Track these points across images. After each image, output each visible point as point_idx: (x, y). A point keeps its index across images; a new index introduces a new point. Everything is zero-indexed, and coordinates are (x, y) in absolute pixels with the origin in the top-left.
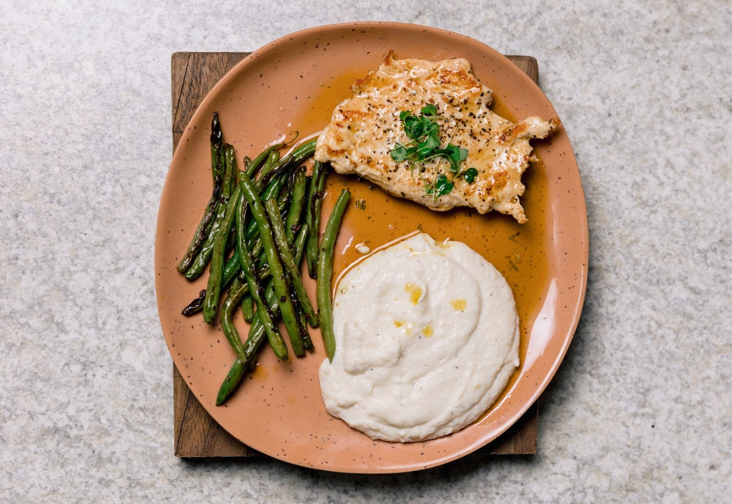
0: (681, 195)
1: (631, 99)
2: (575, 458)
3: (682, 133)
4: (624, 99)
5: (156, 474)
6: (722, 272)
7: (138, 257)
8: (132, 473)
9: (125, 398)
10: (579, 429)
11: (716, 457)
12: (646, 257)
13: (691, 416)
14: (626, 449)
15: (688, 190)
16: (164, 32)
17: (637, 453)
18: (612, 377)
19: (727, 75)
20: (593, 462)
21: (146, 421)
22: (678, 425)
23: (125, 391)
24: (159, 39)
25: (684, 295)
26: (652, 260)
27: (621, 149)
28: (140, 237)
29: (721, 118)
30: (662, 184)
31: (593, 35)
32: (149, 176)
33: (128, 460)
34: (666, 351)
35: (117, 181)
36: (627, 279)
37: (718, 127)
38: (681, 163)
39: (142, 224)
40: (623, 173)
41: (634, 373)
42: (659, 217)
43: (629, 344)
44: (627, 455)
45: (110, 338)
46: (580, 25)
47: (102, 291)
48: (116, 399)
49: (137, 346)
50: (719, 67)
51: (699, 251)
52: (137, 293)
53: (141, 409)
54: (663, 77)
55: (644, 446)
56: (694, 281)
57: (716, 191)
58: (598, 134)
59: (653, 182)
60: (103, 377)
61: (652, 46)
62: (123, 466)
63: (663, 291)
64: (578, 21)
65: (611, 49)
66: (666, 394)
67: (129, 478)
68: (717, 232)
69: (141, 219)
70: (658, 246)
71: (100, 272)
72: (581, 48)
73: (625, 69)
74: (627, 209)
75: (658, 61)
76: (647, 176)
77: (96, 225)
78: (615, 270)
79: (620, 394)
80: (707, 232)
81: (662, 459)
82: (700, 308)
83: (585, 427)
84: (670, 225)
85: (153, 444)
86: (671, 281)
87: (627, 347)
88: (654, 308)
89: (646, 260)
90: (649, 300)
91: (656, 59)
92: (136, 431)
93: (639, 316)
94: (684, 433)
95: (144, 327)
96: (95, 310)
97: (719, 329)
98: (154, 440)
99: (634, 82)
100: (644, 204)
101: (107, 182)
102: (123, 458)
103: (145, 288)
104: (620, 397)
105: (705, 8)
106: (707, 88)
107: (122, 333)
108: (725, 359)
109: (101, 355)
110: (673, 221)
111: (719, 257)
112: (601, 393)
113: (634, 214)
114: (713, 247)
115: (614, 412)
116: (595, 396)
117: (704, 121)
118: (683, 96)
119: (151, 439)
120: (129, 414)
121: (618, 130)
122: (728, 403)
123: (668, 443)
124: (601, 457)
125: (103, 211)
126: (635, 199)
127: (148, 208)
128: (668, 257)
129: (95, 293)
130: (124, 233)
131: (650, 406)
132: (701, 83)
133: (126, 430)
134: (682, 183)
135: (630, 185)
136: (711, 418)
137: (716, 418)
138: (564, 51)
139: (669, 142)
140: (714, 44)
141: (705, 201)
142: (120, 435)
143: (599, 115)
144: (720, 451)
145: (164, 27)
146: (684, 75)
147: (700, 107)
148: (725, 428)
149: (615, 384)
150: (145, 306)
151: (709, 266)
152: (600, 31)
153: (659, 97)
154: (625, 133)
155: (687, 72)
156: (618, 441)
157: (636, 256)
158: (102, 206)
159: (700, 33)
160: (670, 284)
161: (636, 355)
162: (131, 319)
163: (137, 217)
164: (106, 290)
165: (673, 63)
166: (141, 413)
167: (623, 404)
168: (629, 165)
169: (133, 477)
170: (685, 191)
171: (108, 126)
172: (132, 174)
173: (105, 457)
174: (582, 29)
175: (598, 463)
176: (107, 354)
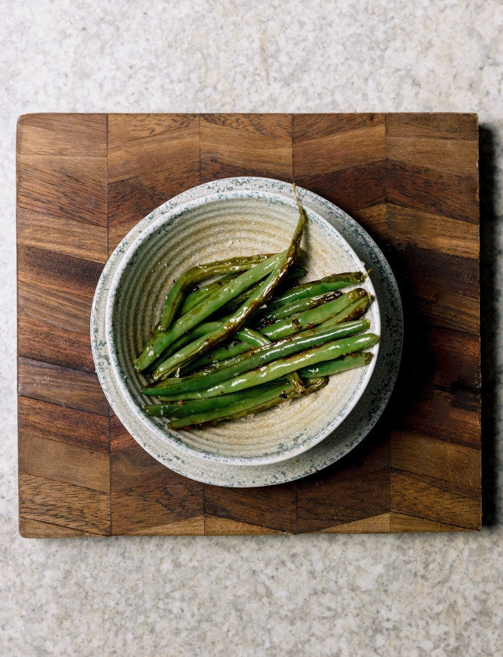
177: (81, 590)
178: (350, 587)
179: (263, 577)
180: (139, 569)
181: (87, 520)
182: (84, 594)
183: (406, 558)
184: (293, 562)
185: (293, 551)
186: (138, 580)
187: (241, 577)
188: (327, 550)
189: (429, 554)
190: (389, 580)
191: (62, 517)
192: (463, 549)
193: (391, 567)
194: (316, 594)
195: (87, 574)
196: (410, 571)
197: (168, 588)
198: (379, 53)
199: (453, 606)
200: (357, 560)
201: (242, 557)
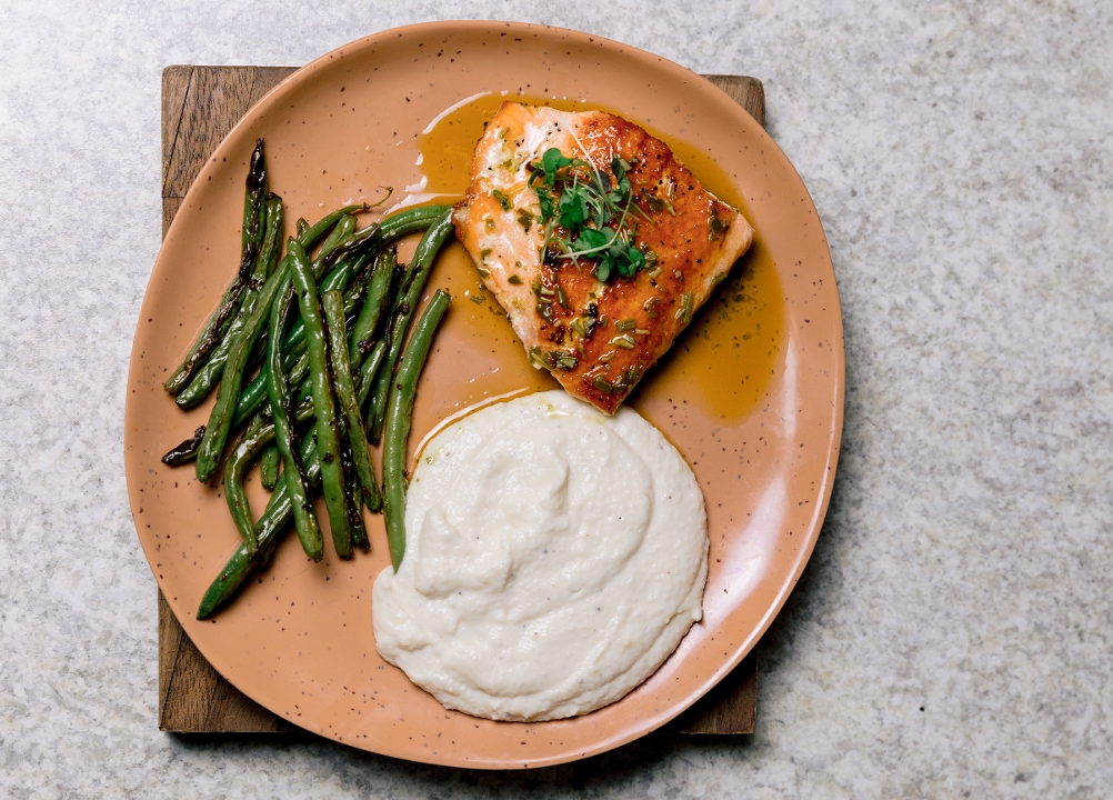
0: (972, 327)
1: (889, 168)
2: (792, 760)
3: (973, 223)
4: (878, 167)
5: (104, 780)
6: (1039, 454)
7: (76, 424)
8: (64, 779)
9: (54, 654)
10: (799, 713)
11: (1026, 760)
12: (912, 429)
13: (986, 693)
14: (878, 746)
15: (983, 317)
16: (123, 54)
17: (895, 753)
18: (854, 626)
19: (1050, 128)
20: (822, 767)
21: (89, 692)
22: (965, 707)
23: (54, 643)
24: (114, 66)
25: (977, 490)
26: (922, 435)
27: (872, 251)
28: (81, 391)
29: (1038, 199)
30: (939, 308)
31: (827, 62)
32: (97, 290)
33: (58, 756)
34: (945, 584)
35: (44, 298)
36: (881, 466)
37: (1035, 215)
38: (971, 273)
39: (85, 368)
40: (875, 289)
41: (890, 620)
42: (935, 362)
43: (883, 572)
44: (879, 756)
45: (30, 556)
46: (806, 44)
47: (17, 478)
48: (40, 655)
49: (74, 569)
50: (1036, 115)
51: (1001, 419)
52: (74, 482)
53: (81, 674)
54: (943, 131)
55: (907, 741)
56: (992, 469)
57: (1030, 320)
58: (834, 226)
59: (925, 304)
60: (17, 621)
61: (925, 80)
62: (49, 767)
63: (940, 485)
64: (803, 39)
65: (857, 84)
66: (943, 656)
67: (59, 787)
68: (1030, 388)
69: (82, 362)
70: (933, 410)
71: (14, 446)
72: (808, 81)
73: (880, 118)
74: (882, 349)
75: (935, 105)
76: (916, 294)
77: (10, 371)
78: (861, 449)
79: (868, 655)
80: (1014, 387)
81: (937, 764)
82: (1002, 513)
83: (810, 709)
84: (952, 375)
85: (99, 731)
86: (954, 468)
87: (881, 577)
88: (925, 513)
89: (913, 434)
90: (918, 500)
91: (932, 101)
92: (71, 709)
93: (900, 525)
94: (974, 721)
95: (86, 539)
96: (6, 510)
97: (1033, 548)
98: (100, 724)
99: (895, 139)
100: (910, 340)
101: (29, 300)
102: (51, 753)
103: (88, 474)
104: (868, 659)
105: (1013, 17)
106: (1015, 150)
107: (51, 548)
108: (1042, 598)
109: (15, 583)
110: (958, 368)
111: (1034, 428)
112: (836, 653)
113: (892, 358)
114: (1024, 413)
115: (857, 685)
116: (827, 657)
117: (1011, 204)
118: (977, 163)
119: (96, 723)
120: (60, 680)
121: (867, 218)
122: (1047, 672)
123: (947, 737)
124: (836, 759)
125: (21, 348)
126: (895, 333)
127: (94, 343)
128: (949, 428)
129: (7, 482)
130: (55, 383)
131: (917, 675)
132: (1006, 142)
133: (55, 708)
134: (974, 307)
135: (887, 310)
136: (1018, 696)
137: (1027, 696)
138: (780, 87)
139: (952, 239)
140: (1028, 78)
141: (1011, 336)
142: (45, 715)
143: (836, 193)
144: (1033, 751)
145: (124, 45)
146: (978, 128)
147: (1005, 180)
148: (1041, 713)
149: (860, 639)
150: (88, 504)
151: (1017, 444)
152: (840, 55)
153: (937, 164)
154: (879, 223)
155: (983, 123)
156: (864, 732)
157: (896, 427)
158: (20, 339)
159: (1005, 59)
160: (952, 474)
161: (894, 590)
162: (65, 525)
163: (75, 357)
164: (25, 477)
165: (960, 108)
166: (80, 680)
167: (872, 672)
168: (886, 277)
169: (65, 785)
170: (978, 320)
171: (30, 209)
172: (69, 288)
173: (19, 751)
174: (809, 52)
175: (830, 769)
176: (26, 582)
179: (69, 435)
185: (106, 482)
187: (68, 405)
196: (75, 650)
199: (22, 711)
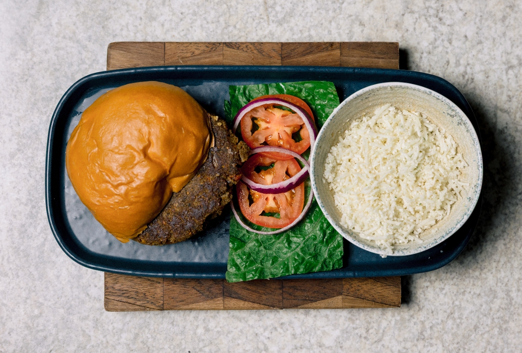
177: (145, 346)
178: (319, 344)
180: (182, 333)
181: (148, 300)
182: (147, 349)
183: (354, 326)
184: (282, 328)
186: (182, 340)
188: (303, 321)
189: (370, 323)
190: (343, 340)
191: (132, 298)
192: (391, 320)
193: (345, 331)
194: (296, 349)
195: (149, 336)
197: (201, 345)
198: (338, 5)
200: (323, 327)
201: (249, 325)
